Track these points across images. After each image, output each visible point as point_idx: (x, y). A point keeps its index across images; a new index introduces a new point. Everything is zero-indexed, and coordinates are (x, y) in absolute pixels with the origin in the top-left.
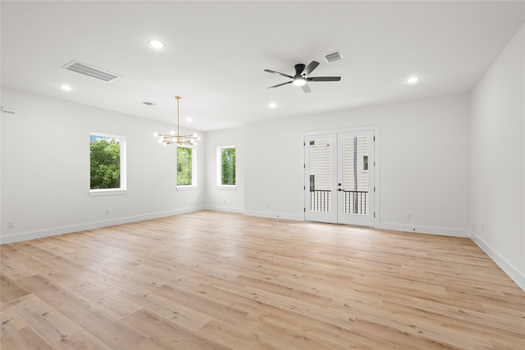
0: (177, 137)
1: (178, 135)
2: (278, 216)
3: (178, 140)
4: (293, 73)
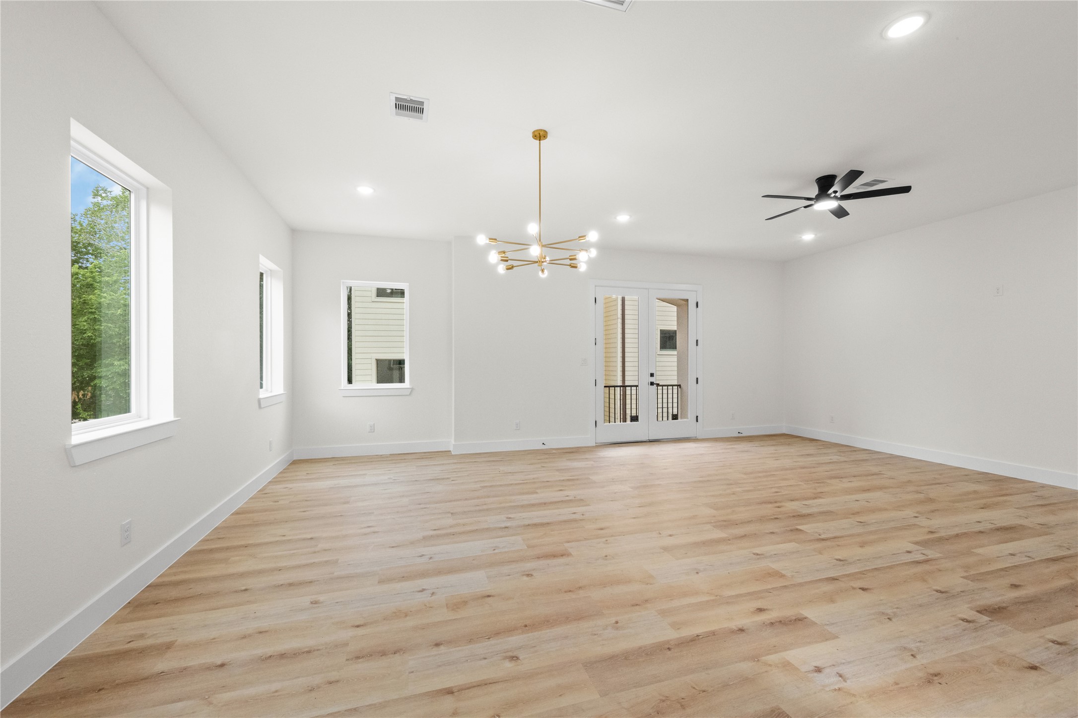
2: (543, 444)
4: (814, 191)
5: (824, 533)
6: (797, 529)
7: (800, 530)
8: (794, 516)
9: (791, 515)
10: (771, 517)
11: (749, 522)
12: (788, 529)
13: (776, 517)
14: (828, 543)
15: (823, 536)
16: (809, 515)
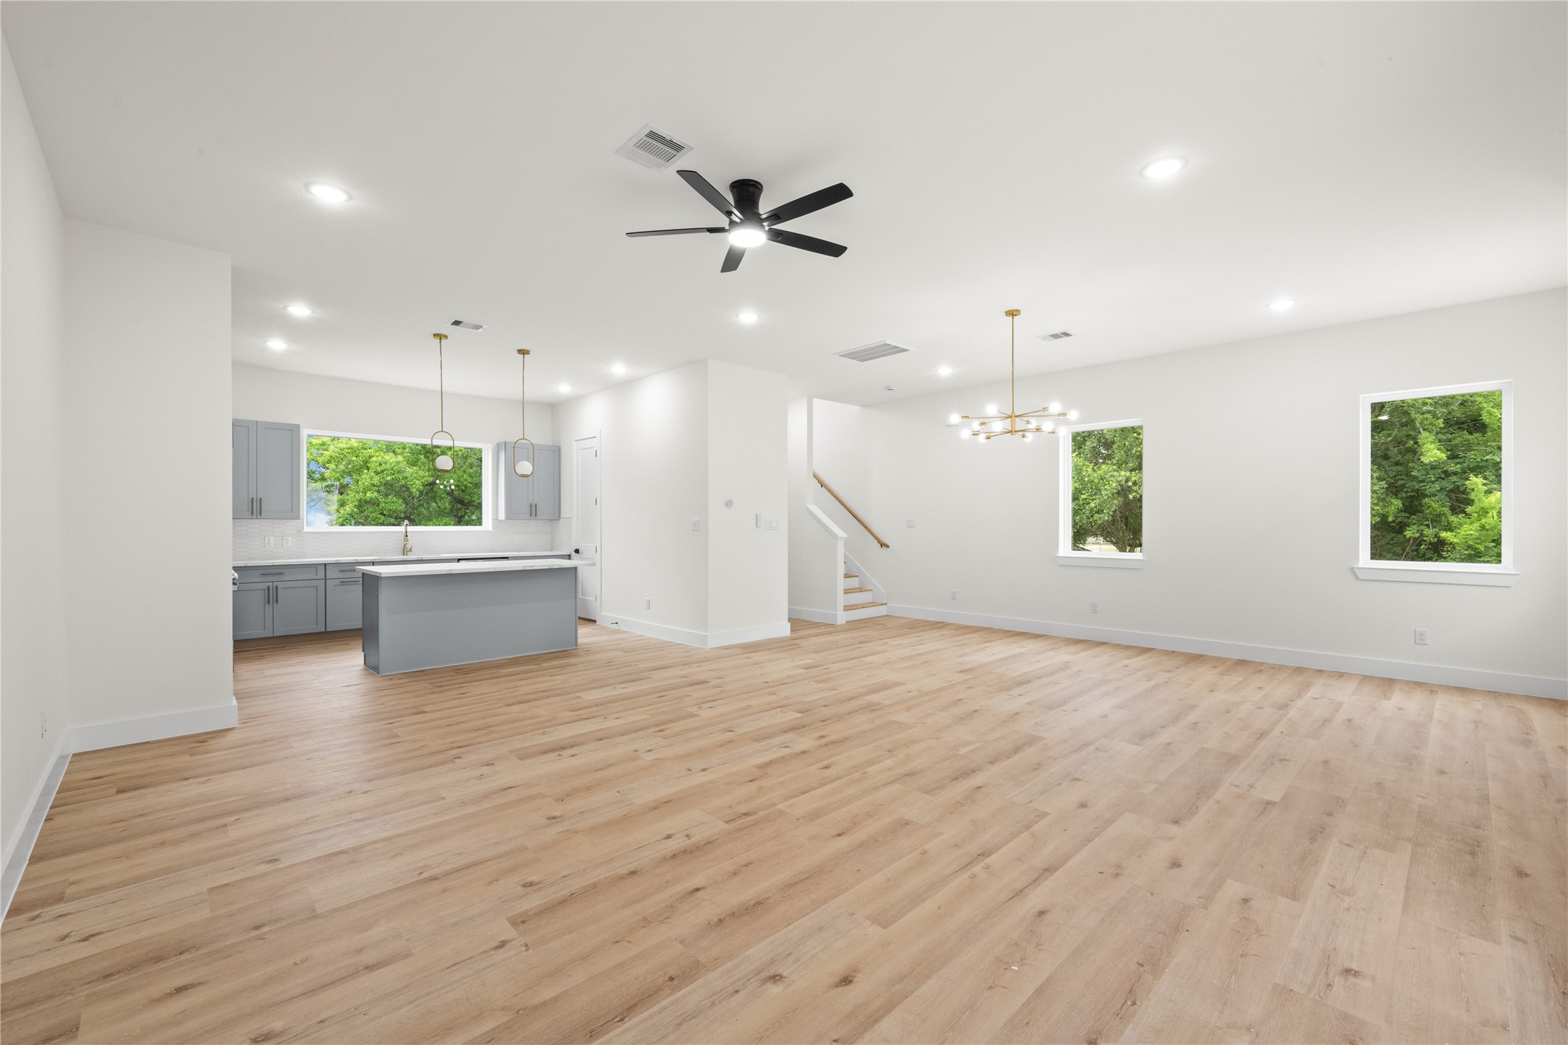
0: (1007, 418)
1: (1013, 411)
3: (1013, 424)
5: (777, 713)
6: (802, 713)
7: (799, 712)
8: (804, 727)
9: (807, 728)
10: (829, 722)
11: (850, 713)
12: (811, 712)
13: (825, 723)
14: (776, 705)
15: (779, 710)
16: (785, 731)
